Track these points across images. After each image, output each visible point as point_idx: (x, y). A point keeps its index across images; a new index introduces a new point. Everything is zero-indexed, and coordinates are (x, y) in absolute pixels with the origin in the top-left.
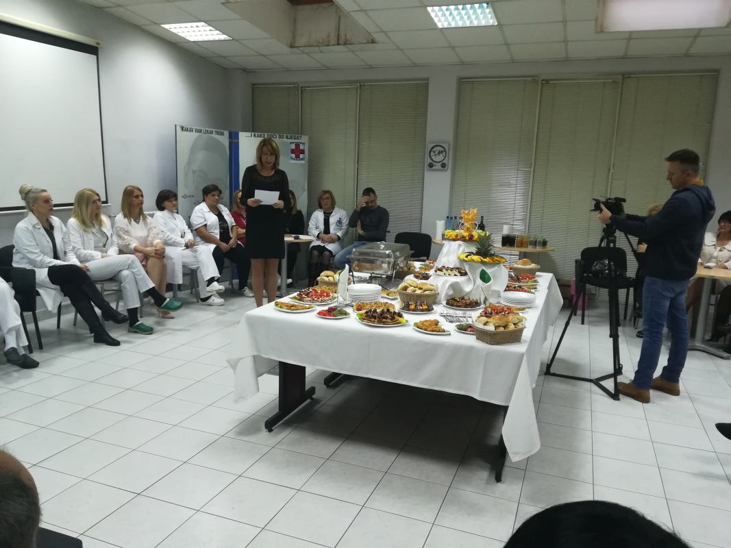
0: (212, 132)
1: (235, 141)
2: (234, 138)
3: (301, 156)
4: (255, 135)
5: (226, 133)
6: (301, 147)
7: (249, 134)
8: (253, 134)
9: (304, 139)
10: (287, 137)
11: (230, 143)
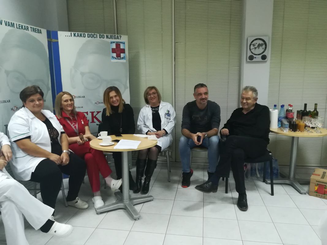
0: (27, 29)
1: (54, 40)
2: (52, 37)
3: (122, 55)
4: (75, 35)
5: (44, 31)
6: (122, 47)
7: (68, 33)
8: (73, 33)
9: (124, 39)
10: (107, 37)
11: (49, 43)
